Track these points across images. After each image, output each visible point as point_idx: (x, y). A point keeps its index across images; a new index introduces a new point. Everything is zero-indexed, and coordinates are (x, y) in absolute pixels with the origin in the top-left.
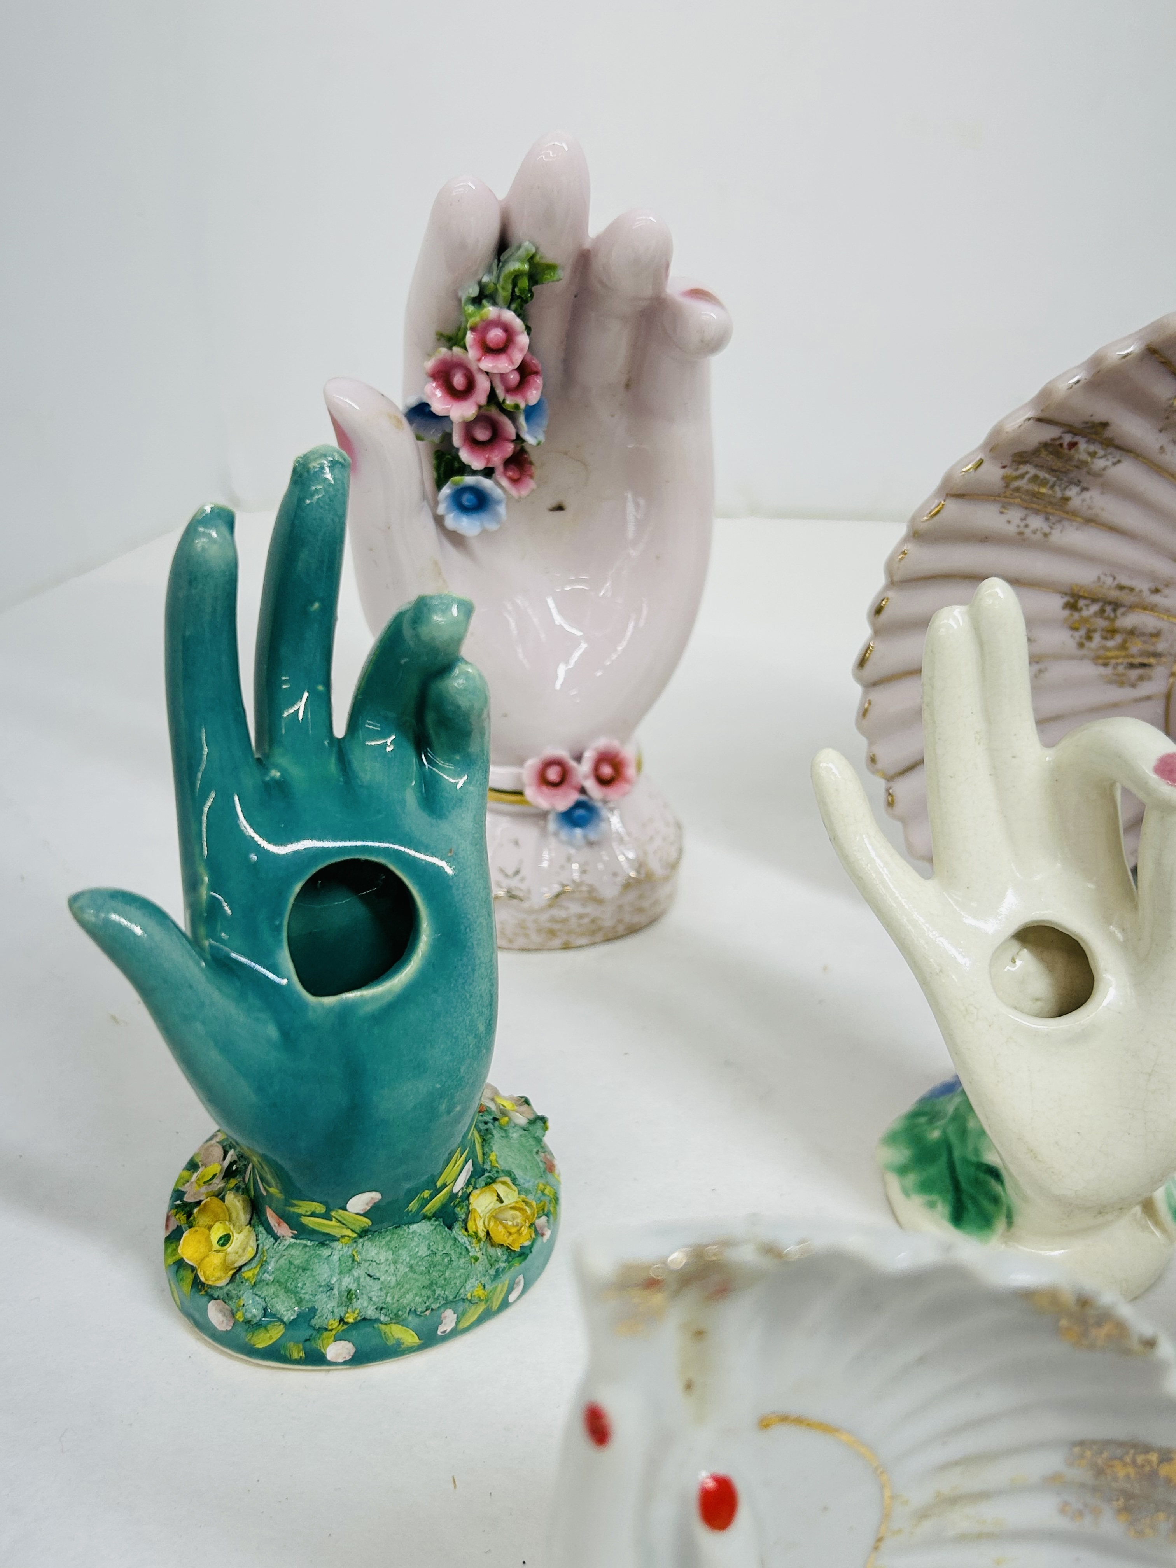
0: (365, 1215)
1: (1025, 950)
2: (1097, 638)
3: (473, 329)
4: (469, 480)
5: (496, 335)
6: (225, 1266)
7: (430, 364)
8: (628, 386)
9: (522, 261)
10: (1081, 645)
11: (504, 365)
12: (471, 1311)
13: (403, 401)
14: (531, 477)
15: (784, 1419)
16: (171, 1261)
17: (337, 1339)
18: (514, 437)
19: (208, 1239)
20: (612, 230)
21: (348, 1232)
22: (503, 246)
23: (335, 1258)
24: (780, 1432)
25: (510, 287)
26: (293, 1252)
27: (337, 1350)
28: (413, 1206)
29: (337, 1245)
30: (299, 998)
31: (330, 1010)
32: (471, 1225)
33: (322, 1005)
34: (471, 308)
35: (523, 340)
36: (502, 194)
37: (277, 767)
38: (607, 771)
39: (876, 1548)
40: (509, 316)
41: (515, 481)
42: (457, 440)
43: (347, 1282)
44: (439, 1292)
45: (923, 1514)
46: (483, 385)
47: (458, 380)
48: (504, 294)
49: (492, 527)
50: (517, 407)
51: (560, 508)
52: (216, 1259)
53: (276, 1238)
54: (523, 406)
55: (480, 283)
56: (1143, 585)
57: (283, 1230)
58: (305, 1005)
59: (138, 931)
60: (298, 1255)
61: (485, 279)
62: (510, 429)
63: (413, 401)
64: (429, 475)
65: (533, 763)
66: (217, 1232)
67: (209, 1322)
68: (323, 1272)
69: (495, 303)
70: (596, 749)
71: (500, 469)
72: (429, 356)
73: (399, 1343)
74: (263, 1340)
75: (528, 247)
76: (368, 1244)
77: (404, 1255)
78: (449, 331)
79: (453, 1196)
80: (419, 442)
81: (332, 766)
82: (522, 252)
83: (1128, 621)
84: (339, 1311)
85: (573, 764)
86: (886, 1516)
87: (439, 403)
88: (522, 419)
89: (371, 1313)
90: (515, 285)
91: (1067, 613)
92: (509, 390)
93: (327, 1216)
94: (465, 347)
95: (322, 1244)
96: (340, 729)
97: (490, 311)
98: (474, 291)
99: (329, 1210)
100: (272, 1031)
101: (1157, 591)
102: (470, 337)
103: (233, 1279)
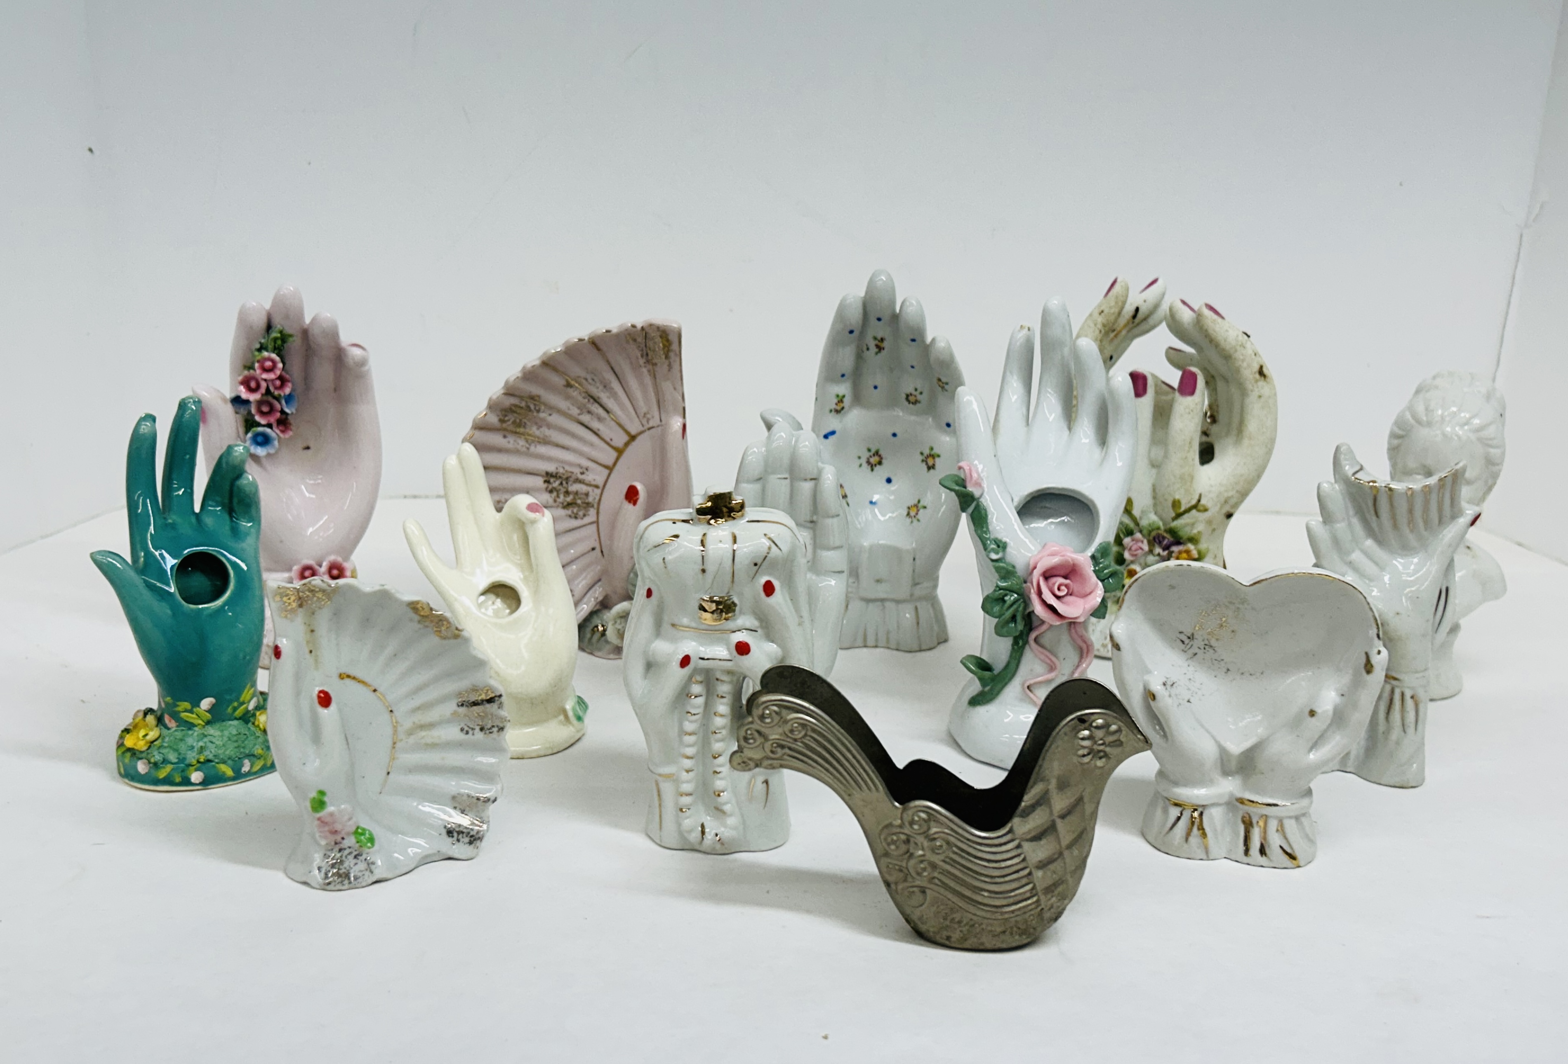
0: (208, 711)
1: (499, 601)
2: (562, 496)
3: (258, 361)
4: (260, 429)
5: (268, 364)
6: (147, 742)
7: (240, 378)
8: (335, 390)
9: (276, 332)
10: (555, 501)
11: (271, 376)
12: (257, 763)
13: (229, 395)
14: (291, 430)
15: (349, 676)
16: (120, 753)
17: (196, 770)
18: (280, 409)
19: (138, 738)
20: (314, 320)
21: (200, 722)
22: (269, 327)
23: (196, 734)
24: (348, 681)
25: (273, 344)
26: (176, 733)
27: (196, 777)
28: (230, 710)
29: (196, 729)
30: (180, 603)
31: (192, 610)
32: (256, 723)
33: (189, 607)
34: (257, 353)
35: (280, 365)
36: (268, 306)
37: (171, 518)
38: (335, 572)
39: (394, 748)
40: (274, 356)
41: (282, 432)
42: (253, 411)
43: (201, 744)
44: (242, 750)
45: (410, 733)
46: (264, 385)
47: (253, 384)
48: (270, 347)
49: (272, 451)
50: (280, 395)
51: (308, 448)
52: (142, 743)
53: (169, 729)
54: (282, 394)
55: (260, 343)
56: (577, 471)
57: (172, 724)
58: (182, 606)
59: (118, 565)
60: (179, 735)
61: (263, 341)
62: (278, 406)
63: (233, 395)
64: (242, 430)
65: (296, 568)
66: (142, 733)
67: (137, 771)
68: (190, 741)
69: (267, 351)
70: (330, 562)
71: (275, 425)
72: (239, 375)
73: (224, 773)
74: (162, 774)
75: (279, 327)
76: (210, 728)
77: (226, 733)
78: (249, 364)
79: (247, 712)
80: (237, 415)
81: (193, 520)
82: (277, 329)
83: (574, 487)
84: (197, 757)
85: (317, 567)
86: (395, 731)
87: (244, 394)
88: (283, 402)
89: (211, 757)
90: (275, 343)
91: (546, 485)
92: (276, 388)
93: (191, 712)
94: (254, 370)
95: (190, 729)
96: (197, 509)
97: (265, 354)
98: (258, 346)
99: (193, 707)
100: (169, 612)
101: (582, 473)
102: (257, 365)
103: (149, 747)
